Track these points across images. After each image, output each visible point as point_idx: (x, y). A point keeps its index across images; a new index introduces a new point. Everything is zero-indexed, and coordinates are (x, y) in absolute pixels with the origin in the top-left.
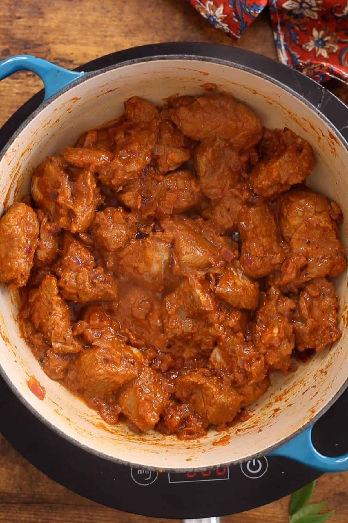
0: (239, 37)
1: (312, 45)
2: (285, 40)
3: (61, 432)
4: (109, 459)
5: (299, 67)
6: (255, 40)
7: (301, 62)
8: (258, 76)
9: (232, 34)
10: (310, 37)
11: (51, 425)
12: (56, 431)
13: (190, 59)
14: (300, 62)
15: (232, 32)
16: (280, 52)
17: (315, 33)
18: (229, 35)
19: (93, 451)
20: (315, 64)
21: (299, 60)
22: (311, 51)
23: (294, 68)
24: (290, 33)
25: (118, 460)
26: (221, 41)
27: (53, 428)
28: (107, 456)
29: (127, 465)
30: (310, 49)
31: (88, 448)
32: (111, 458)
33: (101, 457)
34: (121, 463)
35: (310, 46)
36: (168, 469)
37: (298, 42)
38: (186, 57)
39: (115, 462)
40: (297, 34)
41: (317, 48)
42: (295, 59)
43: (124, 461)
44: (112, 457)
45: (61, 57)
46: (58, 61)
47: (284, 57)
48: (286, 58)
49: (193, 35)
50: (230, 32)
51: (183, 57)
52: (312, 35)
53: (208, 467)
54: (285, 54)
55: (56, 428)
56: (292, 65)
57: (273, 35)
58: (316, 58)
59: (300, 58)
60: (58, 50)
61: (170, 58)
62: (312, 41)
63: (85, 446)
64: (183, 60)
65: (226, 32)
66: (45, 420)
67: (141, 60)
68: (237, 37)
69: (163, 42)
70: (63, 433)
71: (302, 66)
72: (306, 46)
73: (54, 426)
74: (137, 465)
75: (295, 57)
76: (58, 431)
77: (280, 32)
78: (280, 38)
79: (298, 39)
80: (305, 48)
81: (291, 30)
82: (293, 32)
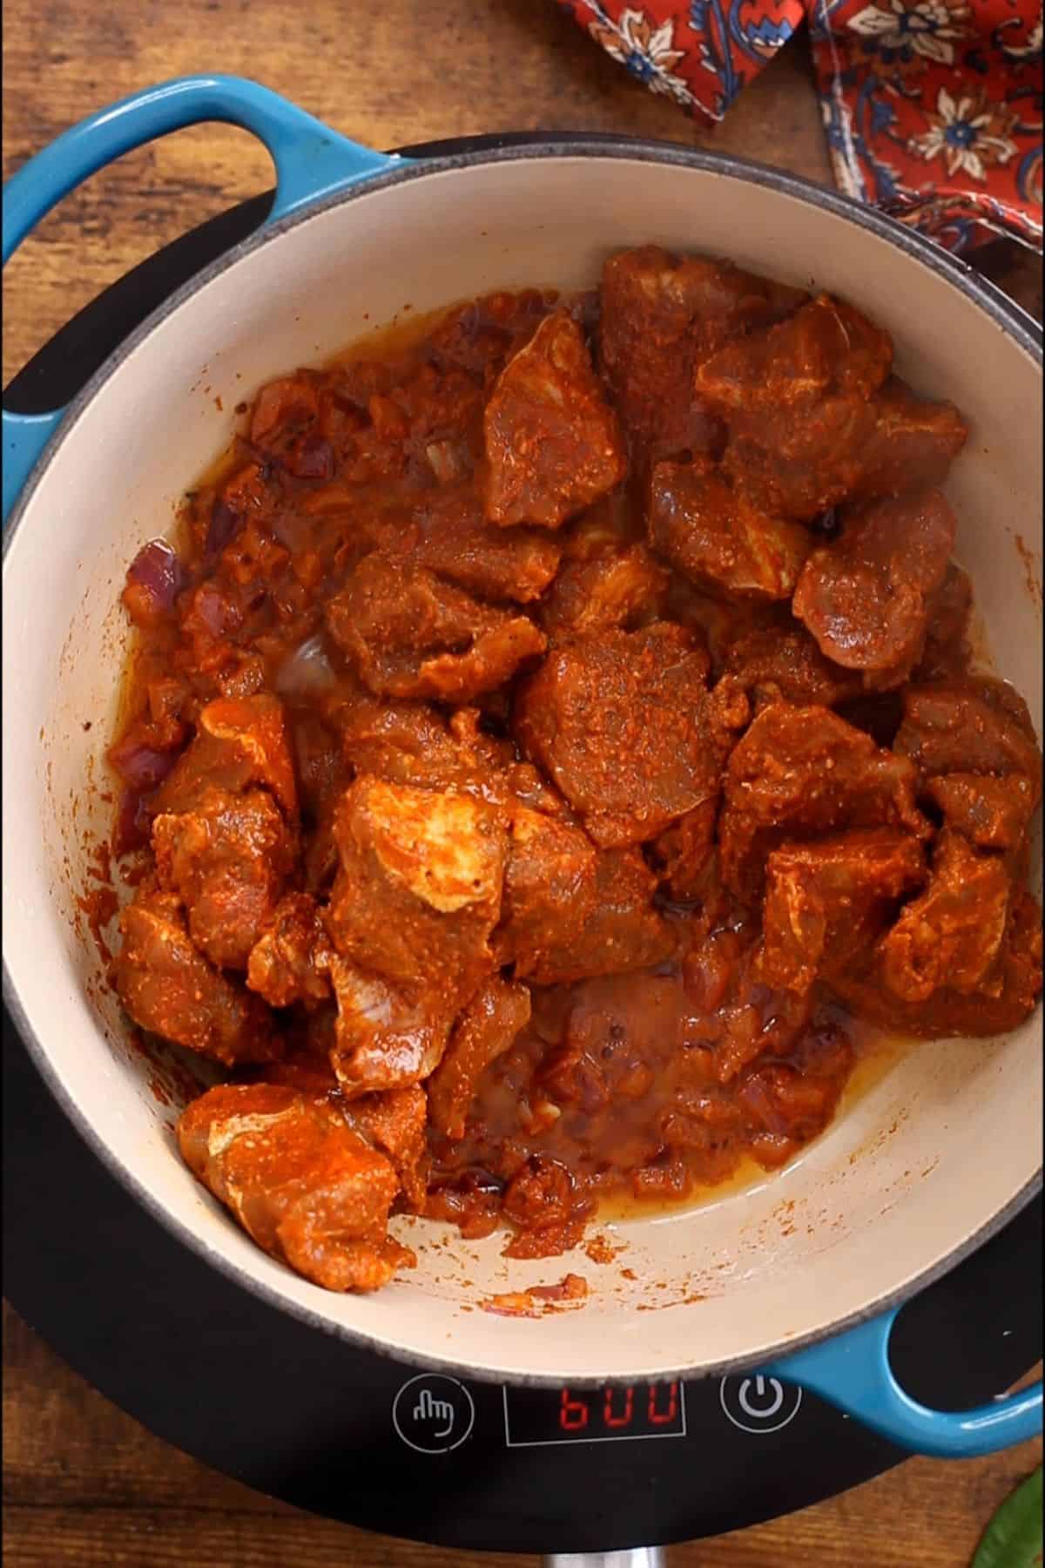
0: (720, 119)
1: (938, 141)
2: (856, 125)
3: (153, 1202)
5: (897, 207)
6: (765, 127)
7: (903, 192)
8: (912, 254)
9: (700, 109)
10: (931, 117)
11: (127, 1176)
12: (140, 1198)
14: (901, 192)
15: (697, 102)
16: (842, 163)
17: (945, 104)
18: (689, 110)
20: (946, 197)
21: (898, 187)
22: (934, 159)
23: (881, 209)
24: (871, 107)
25: (309, 1313)
26: (663, 129)
27: (134, 1186)
28: (279, 1297)
29: (331, 1331)
30: (931, 154)
31: (226, 1265)
32: (289, 1305)
33: (259, 1295)
34: (317, 1325)
35: (932, 143)
36: (452, 1364)
37: (893, 133)
39: (300, 1319)
40: (893, 107)
41: (950, 150)
42: (885, 182)
43: (324, 1319)
44: (290, 1302)
45: (185, 176)
46: (176, 188)
47: (852, 176)
48: (860, 181)
49: (579, 112)
50: (692, 102)
52: (937, 112)
53: (569, 1379)
54: (855, 167)
55: (142, 1188)
56: (875, 201)
57: (821, 112)
58: (949, 180)
59: (900, 180)
60: (176, 156)
62: (935, 129)
63: (218, 1256)
65: (680, 101)
66: (114, 1159)
67: (575, 149)
68: (714, 117)
69: (490, 131)
71: (907, 204)
72: (919, 143)
73: (136, 1181)
74: (363, 1336)
75: (886, 176)
77: (840, 102)
78: (840, 118)
79: (893, 124)
80: (916, 149)
81: (874, 98)
82: (879, 103)
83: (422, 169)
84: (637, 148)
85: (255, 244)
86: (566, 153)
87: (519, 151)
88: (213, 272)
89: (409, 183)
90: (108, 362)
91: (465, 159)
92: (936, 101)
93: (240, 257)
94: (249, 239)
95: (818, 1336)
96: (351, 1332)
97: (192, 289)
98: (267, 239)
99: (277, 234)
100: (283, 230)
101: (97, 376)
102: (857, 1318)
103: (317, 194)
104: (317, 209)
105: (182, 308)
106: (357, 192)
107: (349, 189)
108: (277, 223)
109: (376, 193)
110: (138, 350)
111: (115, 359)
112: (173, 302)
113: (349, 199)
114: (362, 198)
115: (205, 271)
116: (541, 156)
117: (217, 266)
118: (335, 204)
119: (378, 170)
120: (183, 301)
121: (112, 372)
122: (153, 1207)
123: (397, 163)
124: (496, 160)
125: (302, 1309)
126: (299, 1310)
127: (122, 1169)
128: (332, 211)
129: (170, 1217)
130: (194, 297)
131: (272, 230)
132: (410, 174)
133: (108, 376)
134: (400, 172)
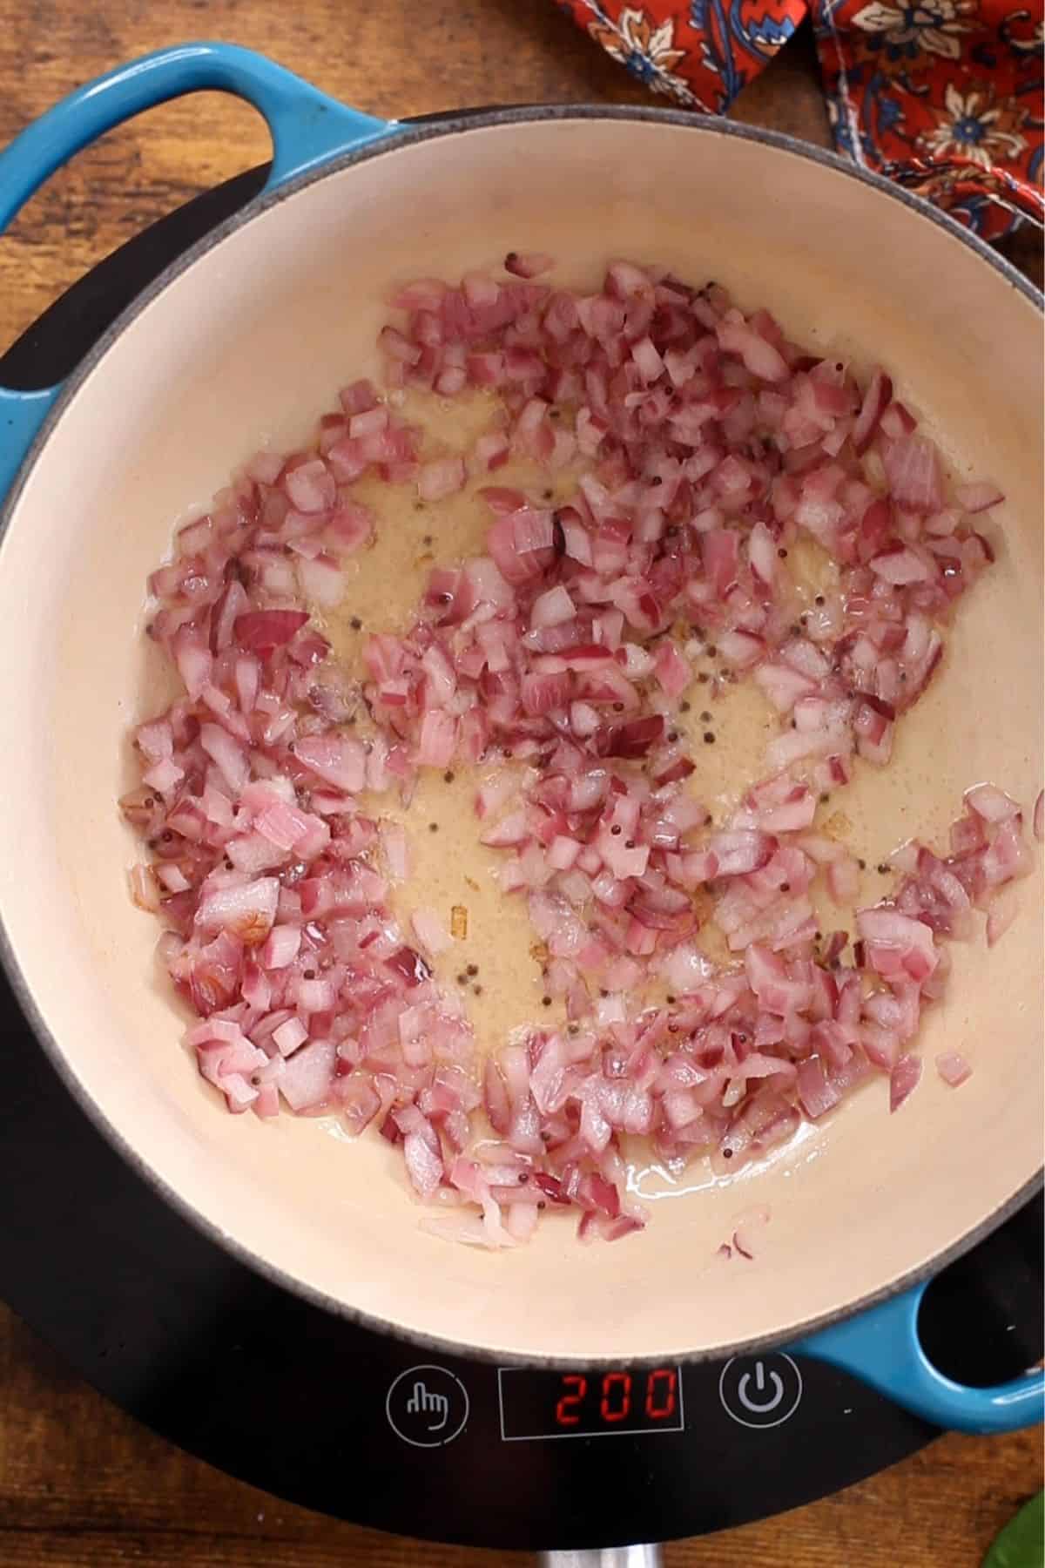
1: (946, 138)
2: (862, 124)
3: (167, 1188)
4: (301, 1291)
10: (938, 114)
11: (140, 1163)
13: (723, 129)
15: (699, 103)
17: (953, 100)
19: (256, 1263)
22: (943, 157)
24: (879, 104)
25: (327, 1299)
27: (147, 1173)
28: (297, 1283)
30: (940, 151)
31: (242, 1252)
33: (277, 1282)
34: (336, 1310)
35: (940, 141)
37: (901, 130)
38: (711, 122)
40: (898, 103)
41: (959, 146)
44: (309, 1288)
50: (694, 102)
51: (702, 121)
52: (945, 109)
55: (155, 1175)
57: (827, 110)
61: (661, 119)
62: (943, 125)
63: (234, 1243)
64: (700, 131)
65: (681, 101)
66: (127, 1146)
67: (576, 110)
70: (173, 1193)
72: (927, 140)
74: (383, 1322)
76: (160, 1185)
77: (846, 99)
78: (847, 117)
79: (901, 121)
80: (924, 146)
81: (881, 95)
82: (886, 101)
83: (421, 134)
84: (638, 109)
85: (254, 211)
86: (567, 115)
87: (519, 114)
88: (211, 242)
89: (408, 148)
90: (106, 336)
91: (464, 123)
92: (943, 97)
93: (237, 227)
94: (247, 208)
95: (846, 1312)
96: (371, 1317)
97: (189, 260)
98: (264, 208)
99: (274, 203)
100: (281, 198)
101: (95, 350)
102: (886, 1293)
103: (314, 162)
104: (315, 177)
105: (179, 279)
106: (355, 157)
107: (347, 156)
108: (274, 192)
109: (375, 160)
110: (135, 323)
111: (112, 333)
112: (170, 273)
113: (348, 166)
114: (361, 165)
115: (202, 241)
116: (541, 118)
117: (215, 236)
118: (333, 171)
119: (377, 135)
120: (179, 273)
121: (111, 345)
122: (168, 1194)
123: (393, 129)
124: (494, 123)
125: (320, 1294)
126: (318, 1296)
127: (134, 1156)
128: (329, 178)
129: (183, 1203)
130: (192, 268)
131: (270, 198)
132: (409, 140)
133: (107, 349)
134: (399, 137)
